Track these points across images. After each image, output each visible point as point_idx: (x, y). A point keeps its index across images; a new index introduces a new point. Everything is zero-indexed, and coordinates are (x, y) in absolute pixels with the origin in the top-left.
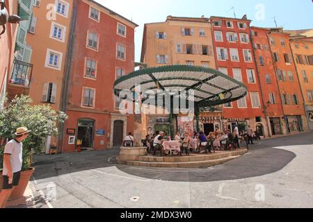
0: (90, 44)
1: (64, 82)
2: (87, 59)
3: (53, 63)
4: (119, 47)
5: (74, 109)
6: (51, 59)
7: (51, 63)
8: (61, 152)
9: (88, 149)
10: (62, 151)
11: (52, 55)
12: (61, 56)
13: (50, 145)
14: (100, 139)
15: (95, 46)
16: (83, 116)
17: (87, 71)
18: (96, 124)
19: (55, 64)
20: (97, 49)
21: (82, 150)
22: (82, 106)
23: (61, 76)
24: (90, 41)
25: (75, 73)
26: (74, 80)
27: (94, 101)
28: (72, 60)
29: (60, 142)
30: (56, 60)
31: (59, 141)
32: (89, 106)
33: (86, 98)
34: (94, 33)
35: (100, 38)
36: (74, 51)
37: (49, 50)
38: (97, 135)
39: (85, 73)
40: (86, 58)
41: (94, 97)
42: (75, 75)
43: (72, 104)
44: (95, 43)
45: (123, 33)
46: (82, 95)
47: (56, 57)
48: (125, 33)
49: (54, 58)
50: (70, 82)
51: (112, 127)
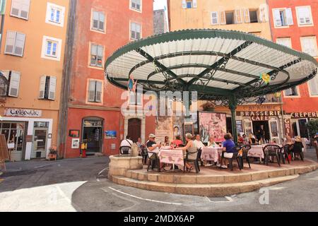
0: (95, 26)
1: (64, 74)
2: (92, 44)
3: (51, 53)
4: (134, 25)
5: (78, 106)
6: (49, 48)
7: (49, 52)
8: (63, 158)
9: (96, 154)
10: (65, 156)
11: (50, 43)
12: (60, 43)
13: (50, 150)
14: (110, 141)
15: (101, 27)
16: (89, 114)
17: (92, 59)
18: (106, 123)
19: (54, 53)
20: (105, 31)
21: (87, 155)
22: (87, 103)
23: (61, 67)
24: (95, 22)
25: (77, 63)
26: (76, 71)
27: (102, 96)
28: (74, 47)
29: (62, 146)
30: (54, 49)
31: (61, 144)
32: (95, 102)
33: (92, 92)
34: (100, 11)
35: (108, 17)
36: (75, 36)
37: (45, 38)
38: (106, 137)
39: (89, 62)
40: (90, 43)
41: (102, 91)
42: (77, 65)
43: (75, 99)
44: (102, 24)
45: (138, 7)
46: (87, 90)
47: (55, 45)
48: (141, 7)
49: (52, 47)
50: (71, 74)
51: (126, 127)
